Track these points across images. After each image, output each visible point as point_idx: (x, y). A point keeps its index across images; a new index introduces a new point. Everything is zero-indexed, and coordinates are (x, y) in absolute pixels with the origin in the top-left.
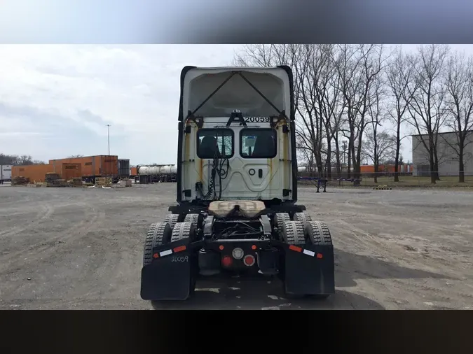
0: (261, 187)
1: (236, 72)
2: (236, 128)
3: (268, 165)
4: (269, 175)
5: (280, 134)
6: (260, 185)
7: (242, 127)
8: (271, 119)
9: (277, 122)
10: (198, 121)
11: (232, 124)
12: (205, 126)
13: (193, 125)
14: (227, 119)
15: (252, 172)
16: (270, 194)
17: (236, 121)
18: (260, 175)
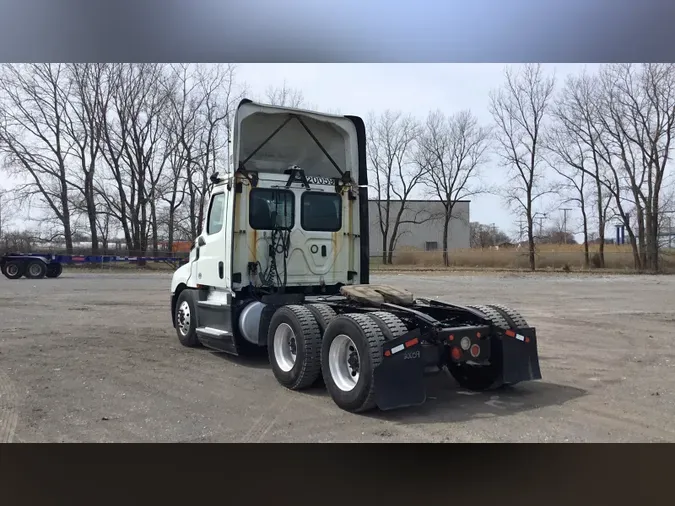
0: (324, 268)
1: (294, 115)
2: (298, 190)
3: (332, 240)
4: (333, 253)
5: (346, 201)
6: (322, 266)
8: (336, 181)
9: (342, 186)
10: (251, 177)
11: (293, 184)
12: (260, 185)
14: (286, 177)
15: (314, 249)
16: (334, 277)
17: (297, 181)
18: (324, 254)
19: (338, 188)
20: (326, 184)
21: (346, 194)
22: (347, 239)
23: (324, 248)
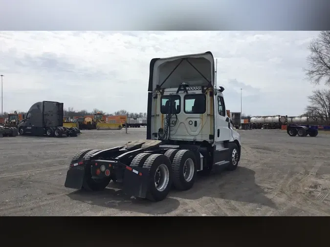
0: (196, 133)
1: (184, 59)
2: (182, 94)
3: (200, 118)
4: (201, 125)
5: (208, 97)
6: (195, 131)
7: (185, 94)
8: (203, 87)
9: (206, 90)
10: (161, 91)
11: (180, 92)
12: (165, 94)
13: (159, 93)
14: (176, 89)
15: (191, 123)
16: (202, 137)
17: (182, 90)
18: (196, 125)
19: (203, 91)
20: (197, 90)
21: (209, 93)
22: (209, 117)
23: (196, 122)
